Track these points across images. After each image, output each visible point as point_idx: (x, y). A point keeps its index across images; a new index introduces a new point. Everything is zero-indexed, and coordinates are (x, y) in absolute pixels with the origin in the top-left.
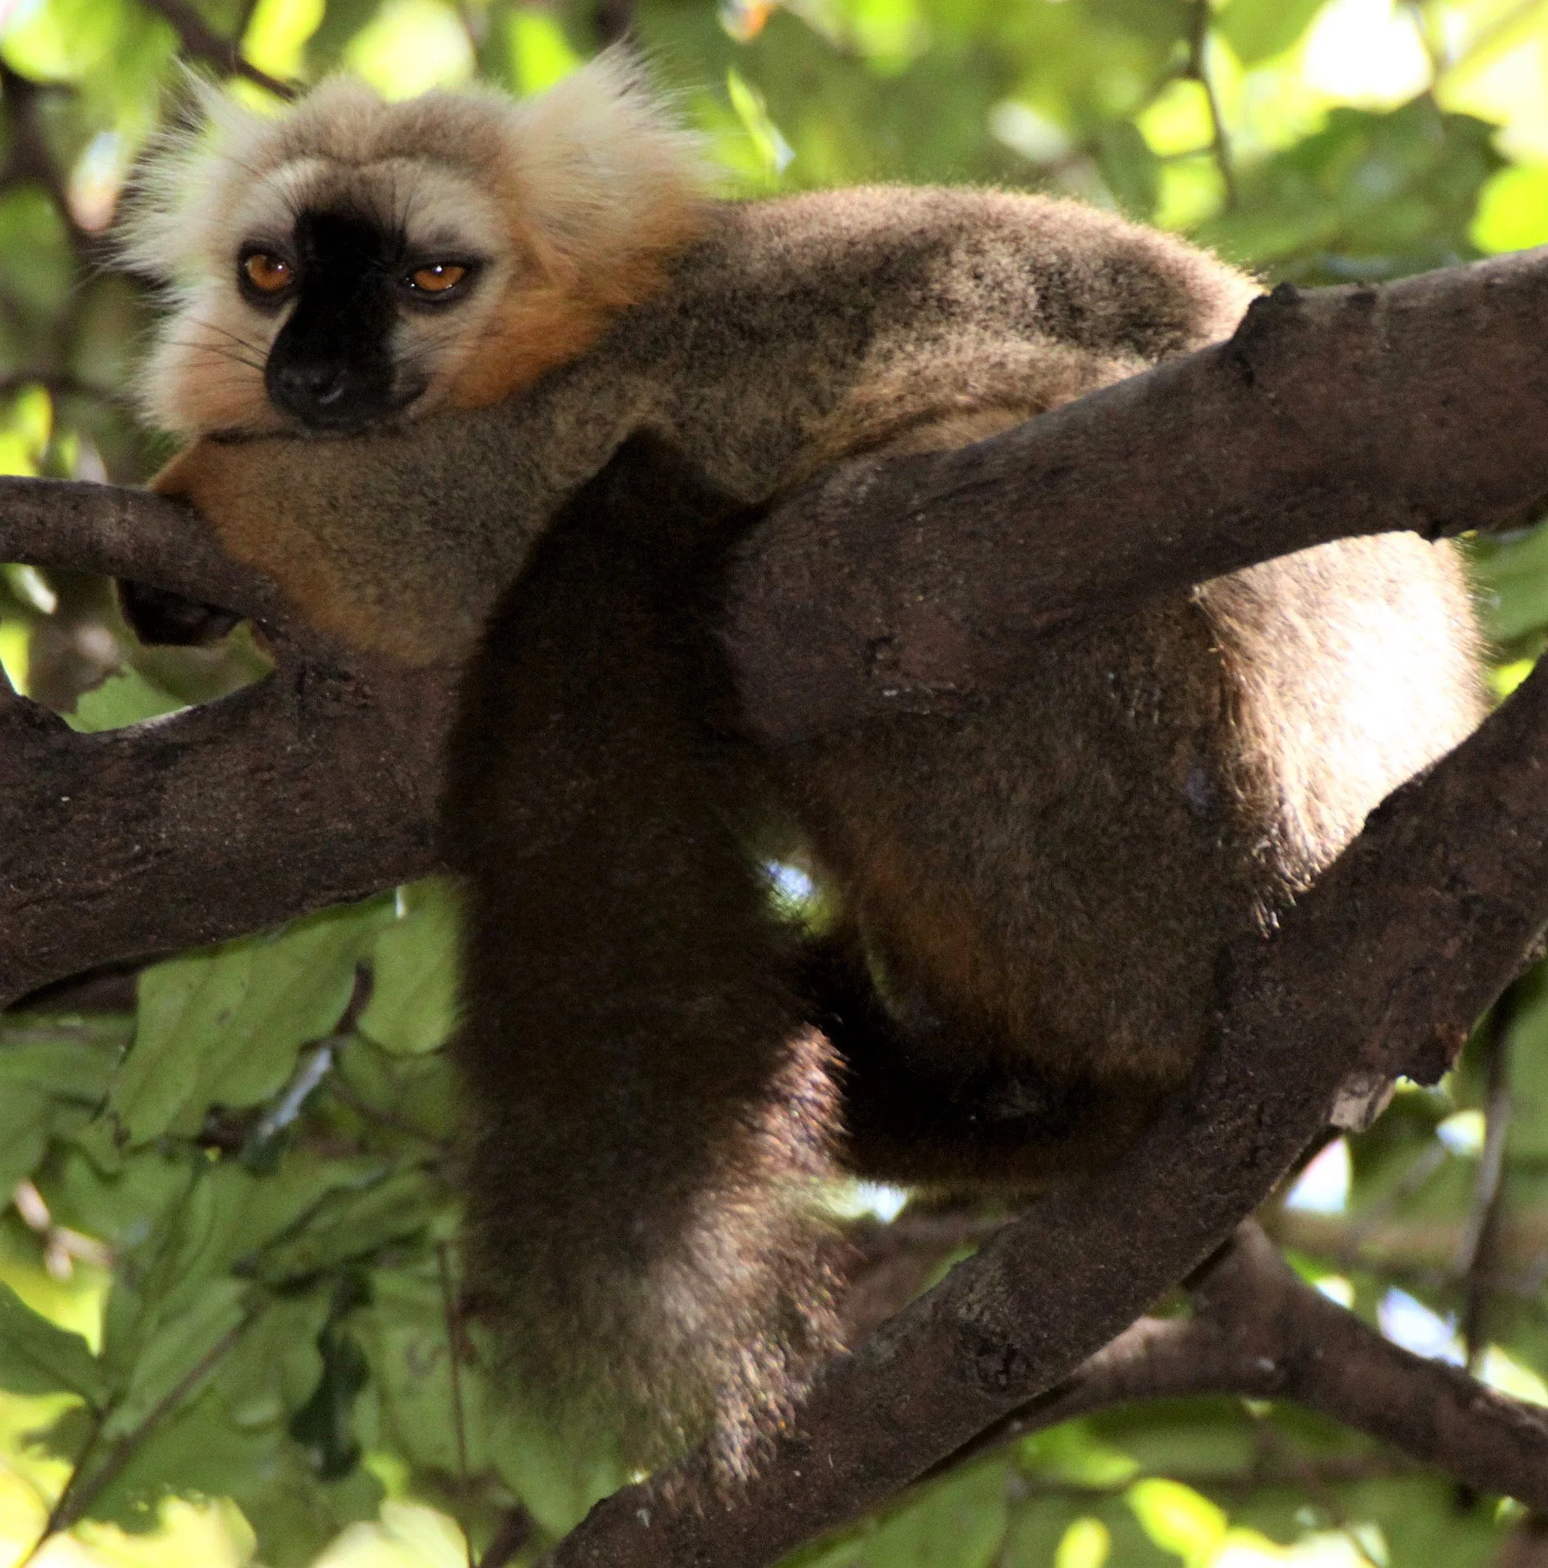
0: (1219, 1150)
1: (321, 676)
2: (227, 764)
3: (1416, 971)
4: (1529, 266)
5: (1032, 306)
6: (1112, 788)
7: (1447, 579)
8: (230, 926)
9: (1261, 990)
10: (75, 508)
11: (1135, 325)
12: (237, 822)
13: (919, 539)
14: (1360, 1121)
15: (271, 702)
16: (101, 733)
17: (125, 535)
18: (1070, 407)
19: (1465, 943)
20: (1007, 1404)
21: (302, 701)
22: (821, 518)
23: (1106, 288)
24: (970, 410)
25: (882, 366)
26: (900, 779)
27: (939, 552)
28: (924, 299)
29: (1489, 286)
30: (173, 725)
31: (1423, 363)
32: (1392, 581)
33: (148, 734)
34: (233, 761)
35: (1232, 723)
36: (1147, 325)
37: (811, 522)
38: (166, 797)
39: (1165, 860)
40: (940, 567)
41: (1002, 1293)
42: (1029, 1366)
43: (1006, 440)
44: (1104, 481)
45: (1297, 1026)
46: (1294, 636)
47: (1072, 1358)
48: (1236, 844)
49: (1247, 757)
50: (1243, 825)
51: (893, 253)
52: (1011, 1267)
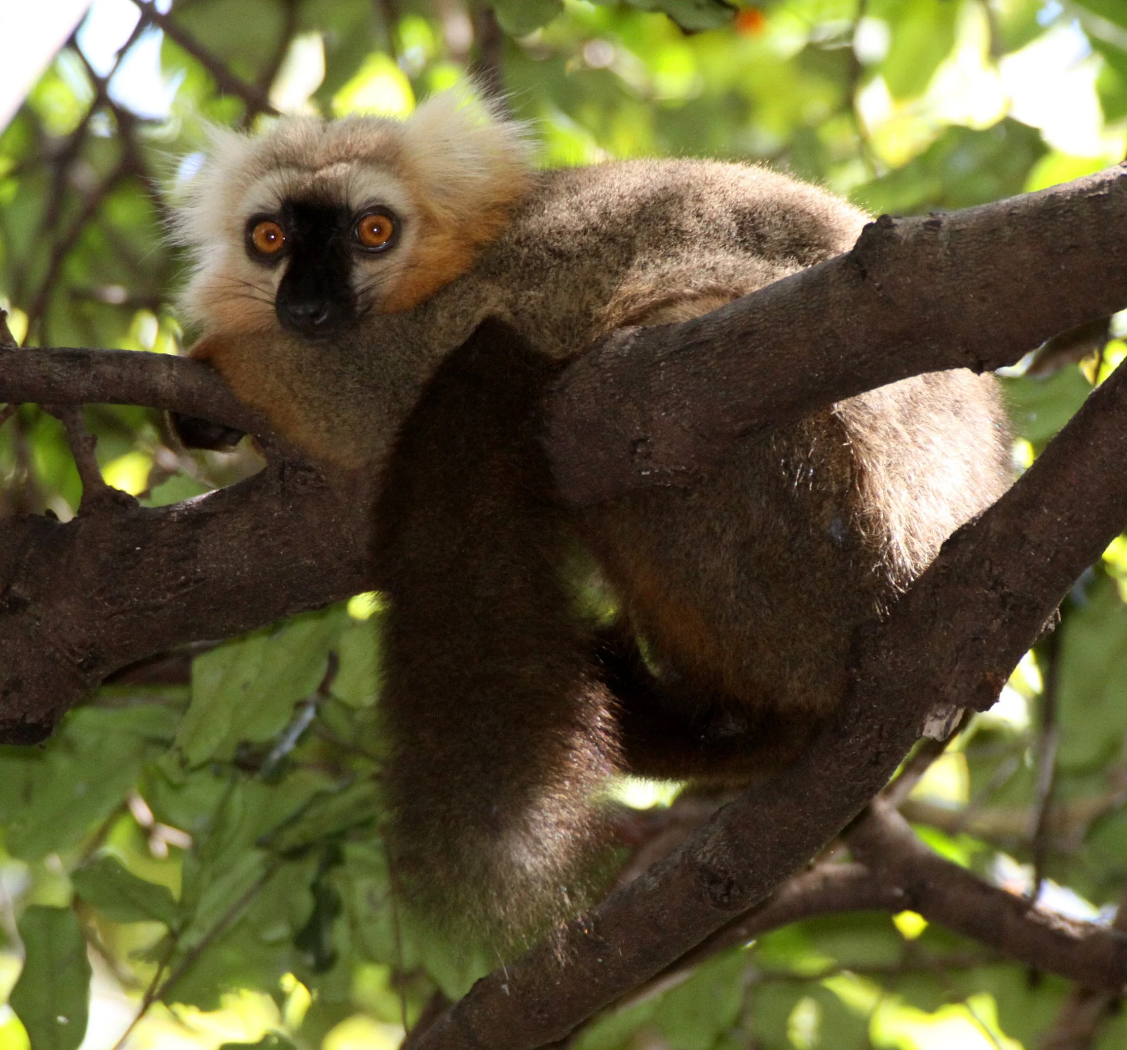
0: (856, 754)
1: (295, 469)
2: (238, 525)
3: (974, 640)
4: (1035, 202)
5: (734, 234)
6: (785, 530)
7: (993, 399)
8: (242, 626)
9: (880, 654)
10: (141, 368)
11: (797, 245)
12: (244, 561)
13: (662, 378)
14: (941, 734)
15: (264, 486)
16: (159, 508)
17: (172, 384)
18: (754, 294)
19: (1004, 622)
20: (729, 915)
21: (283, 485)
22: (602, 366)
23: (779, 223)
24: (694, 298)
25: (641, 272)
26: (653, 527)
27: (674, 385)
28: (666, 231)
29: (1011, 214)
30: (205, 502)
31: (970, 263)
32: (957, 401)
33: (189, 508)
34: (241, 524)
35: (858, 489)
36: (804, 246)
37: (596, 369)
38: (200, 546)
39: (819, 575)
40: (675, 394)
41: (724, 845)
42: (742, 891)
43: (715, 315)
44: (775, 340)
45: (903, 676)
46: (896, 435)
47: (769, 885)
48: (862, 564)
49: (868, 510)
50: (865, 552)
51: (647, 202)
52: (730, 829)
